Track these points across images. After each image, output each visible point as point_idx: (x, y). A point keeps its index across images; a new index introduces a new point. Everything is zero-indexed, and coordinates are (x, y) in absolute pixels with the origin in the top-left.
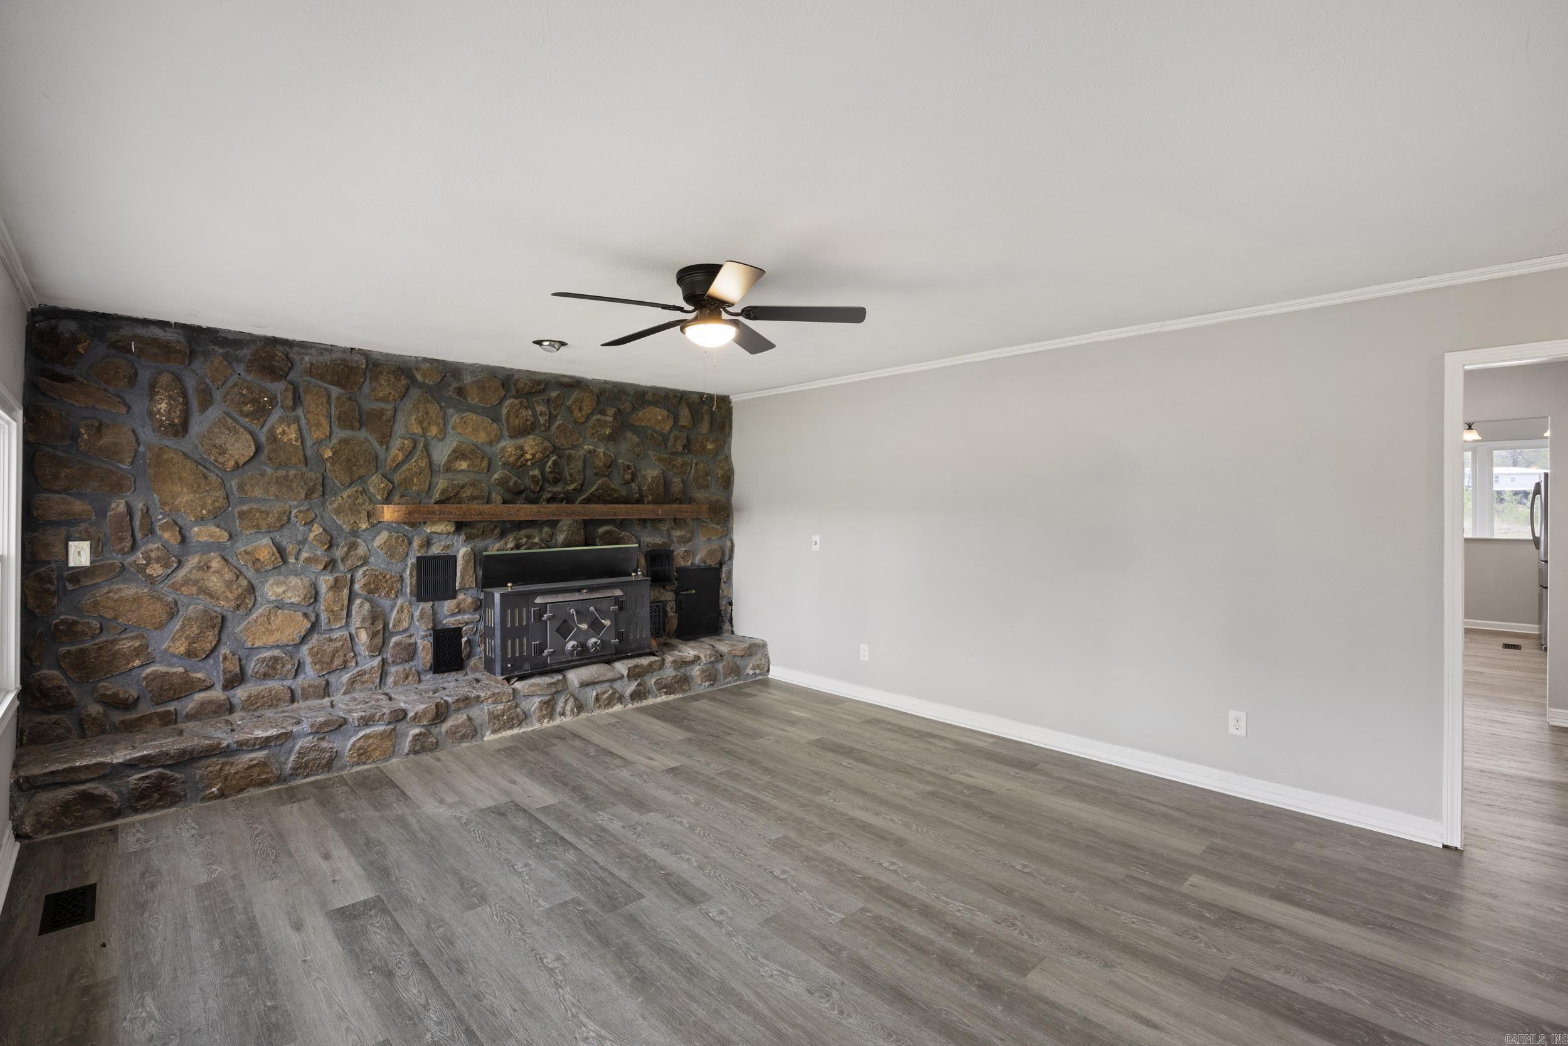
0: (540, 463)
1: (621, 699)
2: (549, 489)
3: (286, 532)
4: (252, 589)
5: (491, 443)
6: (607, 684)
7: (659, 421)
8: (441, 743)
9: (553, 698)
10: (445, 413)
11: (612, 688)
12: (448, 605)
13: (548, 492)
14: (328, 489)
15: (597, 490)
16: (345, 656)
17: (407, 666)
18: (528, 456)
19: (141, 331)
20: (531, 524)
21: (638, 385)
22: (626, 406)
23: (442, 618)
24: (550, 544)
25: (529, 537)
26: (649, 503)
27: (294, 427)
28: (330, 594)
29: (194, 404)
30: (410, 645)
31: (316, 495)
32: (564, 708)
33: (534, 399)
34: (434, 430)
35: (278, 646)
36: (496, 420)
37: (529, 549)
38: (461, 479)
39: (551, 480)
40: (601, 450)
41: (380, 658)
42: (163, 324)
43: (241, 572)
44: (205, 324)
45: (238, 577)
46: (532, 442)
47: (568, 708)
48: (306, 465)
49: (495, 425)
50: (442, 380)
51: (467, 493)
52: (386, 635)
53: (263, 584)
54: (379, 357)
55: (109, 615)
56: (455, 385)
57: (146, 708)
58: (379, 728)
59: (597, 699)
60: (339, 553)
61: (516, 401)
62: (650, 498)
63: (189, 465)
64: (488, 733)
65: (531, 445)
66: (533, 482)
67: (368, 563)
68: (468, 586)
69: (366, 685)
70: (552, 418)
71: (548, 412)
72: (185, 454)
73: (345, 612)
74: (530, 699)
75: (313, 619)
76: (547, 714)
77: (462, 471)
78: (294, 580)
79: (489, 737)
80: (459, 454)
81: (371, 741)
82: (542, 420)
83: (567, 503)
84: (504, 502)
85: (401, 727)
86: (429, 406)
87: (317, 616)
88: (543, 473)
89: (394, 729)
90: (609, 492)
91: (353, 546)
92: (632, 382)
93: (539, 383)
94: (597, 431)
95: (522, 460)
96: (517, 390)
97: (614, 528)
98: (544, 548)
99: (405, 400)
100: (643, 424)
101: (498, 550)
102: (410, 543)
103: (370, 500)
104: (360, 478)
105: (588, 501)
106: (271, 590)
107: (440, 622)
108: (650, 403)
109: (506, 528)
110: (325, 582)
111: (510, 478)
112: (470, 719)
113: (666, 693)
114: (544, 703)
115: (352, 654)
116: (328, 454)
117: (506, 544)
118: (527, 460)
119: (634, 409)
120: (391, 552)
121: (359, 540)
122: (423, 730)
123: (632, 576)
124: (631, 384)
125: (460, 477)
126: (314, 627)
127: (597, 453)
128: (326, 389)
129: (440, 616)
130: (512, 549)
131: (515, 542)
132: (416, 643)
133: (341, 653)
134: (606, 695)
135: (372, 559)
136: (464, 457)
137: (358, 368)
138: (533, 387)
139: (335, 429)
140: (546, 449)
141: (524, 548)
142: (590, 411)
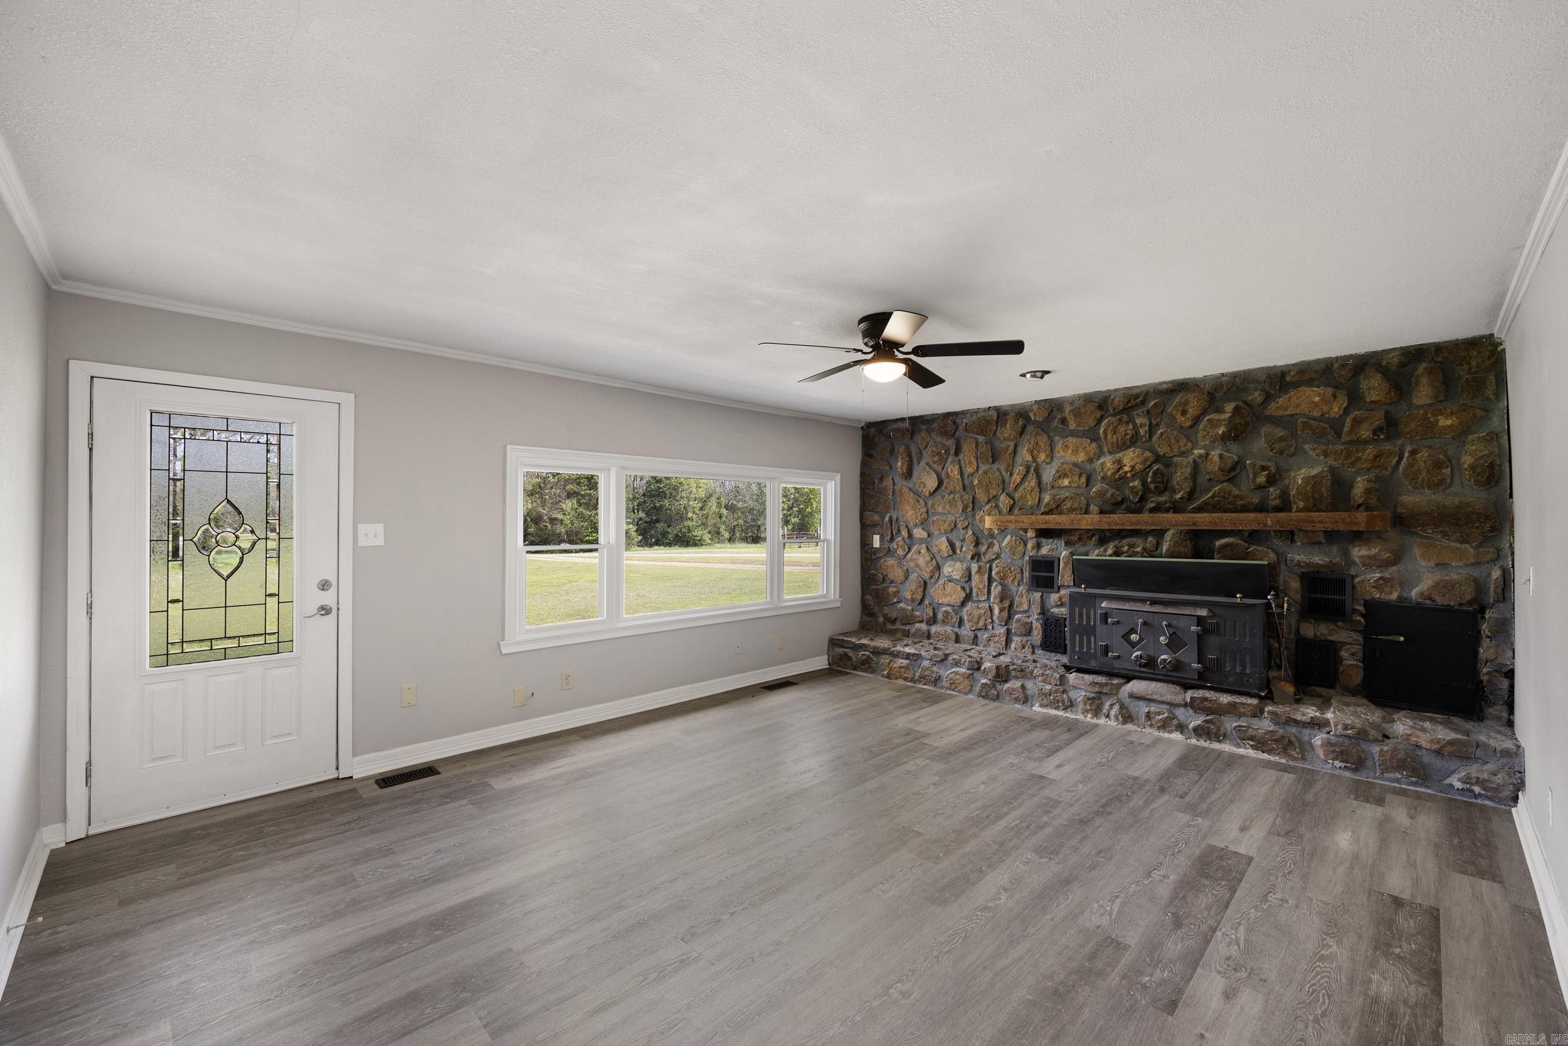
0: (1141, 475)
1: (1181, 728)
2: (1153, 499)
3: (954, 533)
4: (938, 568)
5: (1091, 461)
6: (1165, 706)
7: (1317, 404)
8: (1001, 697)
9: (1099, 698)
10: (1052, 441)
11: (1170, 712)
12: (1054, 597)
13: (1152, 501)
14: (977, 505)
15: (1213, 497)
16: (986, 620)
17: (1025, 639)
18: (1127, 469)
19: (895, 426)
20: (1135, 533)
21: (1275, 367)
22: (1257, 397)
23: (1049, 607)
24: (1155, 553)
25: (1131, 546)
26: (1299, 510)
27: (957, 466)
28: (977, 576)
29: (915, 460)
30: (1027, 623)
31: (969, 509)
32: (1109, 711)
33: (1135, 413)
34: (1043, 456)
35: (949, 605)
36: (1095, 439)
37: (1130, 556)
38: (1064, 494)
39: (1153, 489)
40: (1215, 454)
41: (1006, 627)
42: (902, 420)
43: (934, 557)
44: (917, 414)
45: (932, 559)
46: (1132, 454)
47: (1113, 713)
48: (964, 490)
49: (1094, 445)
50: (1049, 415)
51: (1067, 506)
52: (1012, 612)
53: (944, 565)
54: (1008, 408)
55: (885, 573)
56: (1059, 416)
57: (898, 625)
58: (963, 670)
59: (1148, 716)
60: (983, 549)
61: (1113, 419)
62: (1301, 505)
63: (912, 494)
64: (1037, 705)
65: (1130, 458)
66: (1132, 492)
67: (1000, 557)
68: (1066, 584)
69: (997, 644)
70: (1152, 429)
71: (1148, 423)
72: (910, 489)
73: (986, 590)
74: (1078, 691)
75: (968, 591)
76: (1091, 709)
77: (1066, 487)
78: (958, 565)
79: (1037, 708)
80: (1061, 475)
81: (958, 677)
82: (1142, 431)
83: (1174, 512)
84: (1101, 512)
85: (977, 674)
86: (1038, 437)
87: (971, 590)
88: (1144, 483)
89: (972, 674)
90: (1231, 499)
91: (991, 545)
92: (1261, 366)
93: (1136, 396)
94: (1208, 433)
95: (1120, 472)
96: (1114, 409)
97: (1240, 541)
98: (1146, 557)
99: (1023, 436)
100: (1288, 412)
101: (1097, 556)
102: (1025, 545)
103: (1000, 513)
104: (994, 497)
105: (1200, 509)
106: (947, 569)
107: (1048, 610)
108: (1295, 385)
109: (1103, 537)
110: (974, 567)
111: (1108, 490)
112: (1023, 687)
113: (1253, 747)
114: (1089, 699)
115: (990, 621)
116: (976, 482)
117: (1106, 551)
118: (1126, 473)
119: (1268, 398)
120: (1013, 550)
121: (995, 542)
122: (988, 682)
123: (1236, 597)
124: (1260, 369)
125: (1063, 492)
126: (968, 597)
127: (1210, 456)
128: (976, 439)
129: (1048, 606)
130: (1110, 556)
131: (1115, 549)
132: (1032, 623)
133: (983, 618)
134: (1160, 717)
135: (1003, 555)
136: (1065, 475)
137: (992, 420)
138: (1128, 402)
139: (981, 465)
140: (1146, 460)
141: (1125, 555)
142: (1198, 412)
